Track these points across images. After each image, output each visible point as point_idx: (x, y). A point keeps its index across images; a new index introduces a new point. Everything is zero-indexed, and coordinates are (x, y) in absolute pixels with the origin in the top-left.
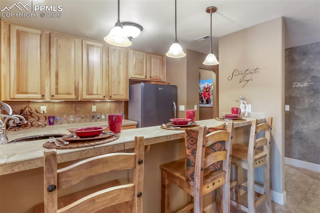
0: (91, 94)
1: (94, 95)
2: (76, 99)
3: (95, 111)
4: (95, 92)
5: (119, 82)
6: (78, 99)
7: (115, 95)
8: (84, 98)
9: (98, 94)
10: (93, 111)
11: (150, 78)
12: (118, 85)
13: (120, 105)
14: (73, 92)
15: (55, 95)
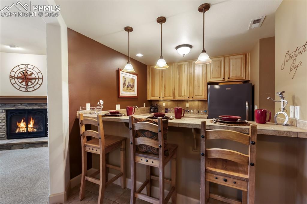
0: (181, 96)
1: (182, 96)
2: (173, 99)
3: (188, 107)
4: (183, 95)
5: (199, 86)
6: (174, 99)
7: (196, 96)
8: (177, 98)
9: (185, 96)
10: (187, 107)
11: (229, 79)
12: (198, 88)
13: (205, 103)
14: (172, 95)
15: (164, 97)
